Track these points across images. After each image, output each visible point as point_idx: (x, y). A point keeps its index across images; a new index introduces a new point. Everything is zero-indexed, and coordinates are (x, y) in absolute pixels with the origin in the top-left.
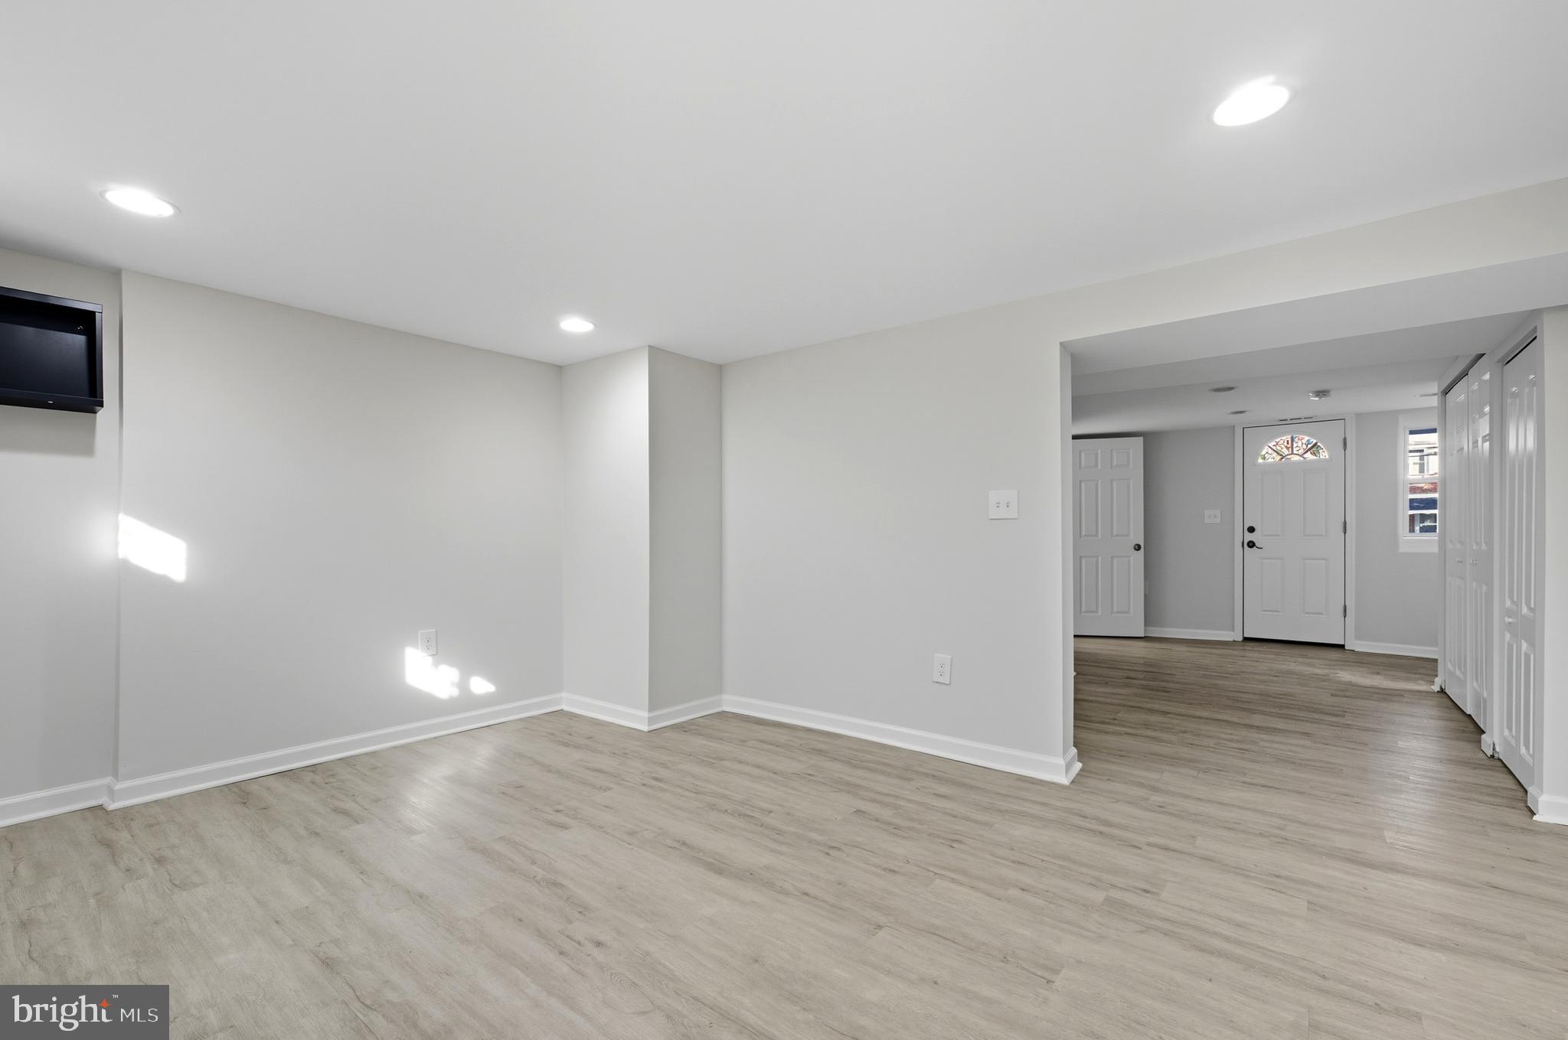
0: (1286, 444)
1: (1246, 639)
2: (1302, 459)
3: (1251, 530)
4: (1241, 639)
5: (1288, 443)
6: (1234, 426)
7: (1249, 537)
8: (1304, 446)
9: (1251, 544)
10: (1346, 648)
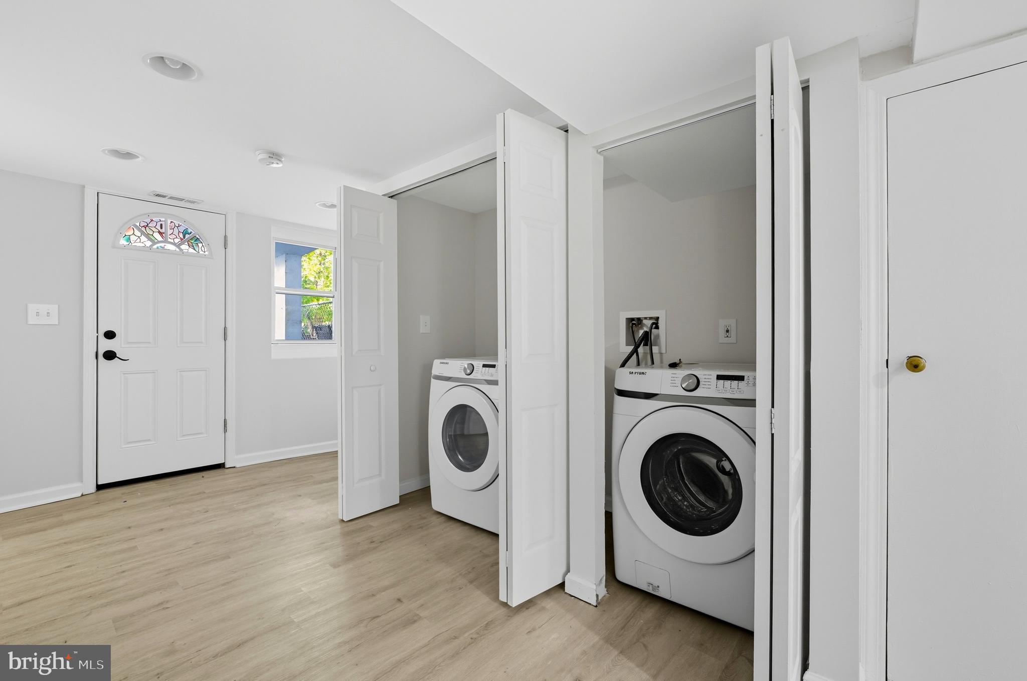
0: (158, 227)
1: (100, 487)
2: (177, 250)
3: (110, 335)
4: (92, 488)
5: (161, 228)
6: (84, 187)
7: (107, 345)
8: (181, 236)
9: (110, 355)
10: (227, 466)
